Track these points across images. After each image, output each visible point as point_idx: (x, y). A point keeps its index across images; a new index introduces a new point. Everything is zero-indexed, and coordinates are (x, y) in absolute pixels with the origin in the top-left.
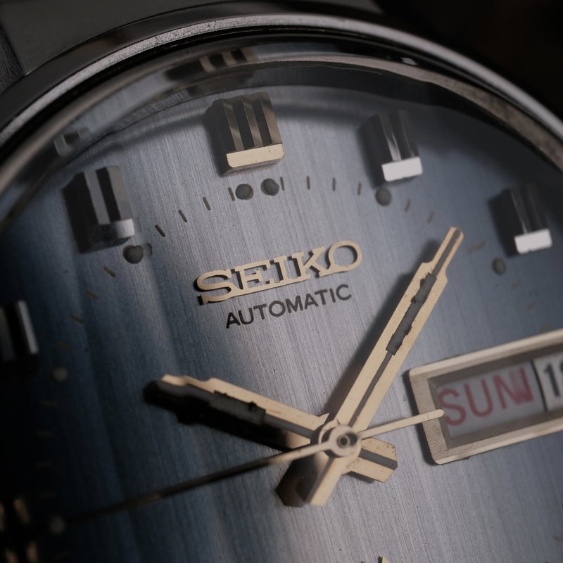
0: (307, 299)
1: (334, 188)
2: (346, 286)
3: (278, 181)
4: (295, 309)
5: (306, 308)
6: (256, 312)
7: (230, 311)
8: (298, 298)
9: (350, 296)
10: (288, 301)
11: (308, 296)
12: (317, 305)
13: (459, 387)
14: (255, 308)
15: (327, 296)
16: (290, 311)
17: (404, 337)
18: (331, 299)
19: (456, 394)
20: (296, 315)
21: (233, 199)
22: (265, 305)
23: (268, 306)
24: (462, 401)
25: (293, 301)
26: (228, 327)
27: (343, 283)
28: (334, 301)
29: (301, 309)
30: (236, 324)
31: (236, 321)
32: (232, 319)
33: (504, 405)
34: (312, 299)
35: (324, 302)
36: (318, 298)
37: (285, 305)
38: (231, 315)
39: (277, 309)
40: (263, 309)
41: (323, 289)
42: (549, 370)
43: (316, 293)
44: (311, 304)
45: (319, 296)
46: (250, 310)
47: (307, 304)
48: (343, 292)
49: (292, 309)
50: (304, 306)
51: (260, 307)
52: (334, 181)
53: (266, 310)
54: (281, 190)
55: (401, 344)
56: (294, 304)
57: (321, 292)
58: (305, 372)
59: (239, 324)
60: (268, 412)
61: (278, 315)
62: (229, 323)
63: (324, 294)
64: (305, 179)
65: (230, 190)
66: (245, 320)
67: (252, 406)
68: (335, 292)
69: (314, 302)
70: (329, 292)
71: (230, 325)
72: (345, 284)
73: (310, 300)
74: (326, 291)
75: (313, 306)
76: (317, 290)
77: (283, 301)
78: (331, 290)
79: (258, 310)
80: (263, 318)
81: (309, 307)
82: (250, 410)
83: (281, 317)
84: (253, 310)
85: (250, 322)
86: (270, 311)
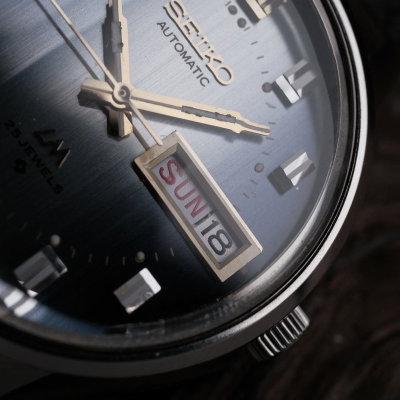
0: (192, 62)
1: (258, 58)
2: (209, 82)
3: (247, 26)
4: (184, 57)
5: (187, 63)
6: (172, 37)
7: (166, 23)
8: (189, 57)
9: (204, 86)
10: (186, 52)
11: (194, 63)
12: (191, 69)
14: (174, 35)
15: (198, 73)
16: (181, 55)
17: (194, 114)
18: (198, 76)
20: (180, 59)
21: (226, 5)
22: (178, 40)
23: (178, 42)
25: (187, 55)
26: (158, 24)
27: (209, 79)
28: (198, 78)
29: (185, 61)
30: (161, 28)
31: (163, 27)
32: (163, 25)
34: (193, 65)
35: (194, 72)
36: (195, 68)
37: (183, 51)
38: (165, 24)
39: (179, 48)
40: (176, 40)
41: (201, 69)
43: (197, 66)
44: (190, 65)
45: (196, 68)
46: (172, 33)
47: (189, 63)
48: (204, 82)
49: (183, 55)
50: (188, 61)
51: (176, 38)
52: (263, 57)
53: (175, 42)
54: (243, 29)
55: (189, 113)
56: (186, 56)
57: (199, 69)
58: (152, 73)
59: (162, 29)
60: (121, 54)
61: (176, 49)
62: (160, 24)
63: (199, 71)
64: (256, 40)
65: (230, 2)
66: (165, 32)
67: (121, 45)
68: (203, 76)
69: (192, 67)
70: (200, 73)
71: (159, 25)
72: (210, 81)
73: (192, 64)
74: (201, 71)
75: (190, 67)
76: (199, 66)
77: (185, 49)
78: (202, 74)
79: (174, 37)
80: (171, 41)
81: (188, 65)
82: (119, 44)
83: (176, 51)
84: (172, 35)
85: (165, 35)
86: (176, 45)
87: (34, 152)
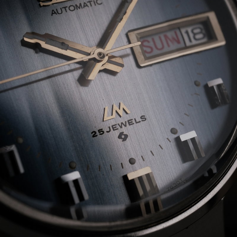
4: (80, 8)
5: (84, 8)
6: (63, 10)
8: (80, 4)
9: (102, 3)
10: (76, 5)
11: (85, 3)
12: (88, 7)
13: (150, 39)
14: (63, 8)
15: (92, 3)
16: (77, 9)
17: (123, 16)
18: (94, 4)
19: (149, 42)
20: (80, 11)
22: (67, 7)
24: (151, 44)
25: (78, 5)
26: (52, 15)
28: (95, 5)
29: (82, 8)
30: (55, 14)
31: (55, 13)
32: (53, 12)
33: (169, 46)
34: (86, 4)
35: (91, 6)
36: (88, 4)
37: (75, 7)
38: (53, 10)
39: (72, 8)
40: (66, 8)
42: (187, 32)
43: (88, 2)
44: (85, 6)
46: (61, 9)
47: (84, 6)
48: (99, 2)
49: (78, 8)
51: (65, 8)
53: (67, 9)
55: (122, 18)
56: (79, 6)
57: (90, 2)
58: (85, 32)
59: (56, 14)
60: (69, 46)
61: (72, 11)
62: (52, 14)
66: (59, 13)
69: (87, 6)
73: (85, 5)
74: (92, 1)
75: (87, 7)
77: (74, 5)
78: (94, 1)
79: (64, 9)
80: (66, 12)
81: (85, 7)
82: (62, 45)
83: (74, 11)
84: (62, 9)
85: (61, 14)
86: (69, 9)
87: (116, 125)
